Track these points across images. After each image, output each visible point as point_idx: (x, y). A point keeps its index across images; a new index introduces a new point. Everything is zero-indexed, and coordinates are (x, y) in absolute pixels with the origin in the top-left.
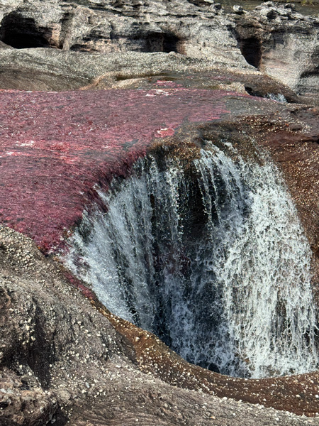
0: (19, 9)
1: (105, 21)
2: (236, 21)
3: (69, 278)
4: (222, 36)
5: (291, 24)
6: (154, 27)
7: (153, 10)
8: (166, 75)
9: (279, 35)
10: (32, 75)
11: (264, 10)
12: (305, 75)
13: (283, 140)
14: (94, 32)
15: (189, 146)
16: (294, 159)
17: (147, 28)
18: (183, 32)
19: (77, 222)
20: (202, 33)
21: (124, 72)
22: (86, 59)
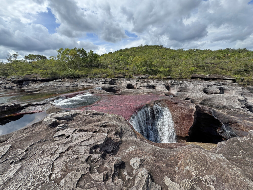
0: (130, 83)
1: (143, 84)
2: (165, 83)
3: (129, 124)
4: (162, 86)
5: (175, 83)
6: (151, 85)
7: (151, 82)
8: (151, 92)
9: (173, 85)
10: (130, 93)
11: (170, 81)
12: (178, 92)
13: (169, 103)
14: (141, 86)
15: (152, 104)
16: (171, 106)
17: (149, 85)
18: (156, 85)
19: (132, 116)
20: (159, 85)
21: (145, 92)
22: (139, 90)
